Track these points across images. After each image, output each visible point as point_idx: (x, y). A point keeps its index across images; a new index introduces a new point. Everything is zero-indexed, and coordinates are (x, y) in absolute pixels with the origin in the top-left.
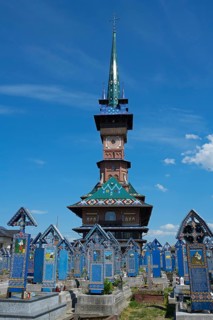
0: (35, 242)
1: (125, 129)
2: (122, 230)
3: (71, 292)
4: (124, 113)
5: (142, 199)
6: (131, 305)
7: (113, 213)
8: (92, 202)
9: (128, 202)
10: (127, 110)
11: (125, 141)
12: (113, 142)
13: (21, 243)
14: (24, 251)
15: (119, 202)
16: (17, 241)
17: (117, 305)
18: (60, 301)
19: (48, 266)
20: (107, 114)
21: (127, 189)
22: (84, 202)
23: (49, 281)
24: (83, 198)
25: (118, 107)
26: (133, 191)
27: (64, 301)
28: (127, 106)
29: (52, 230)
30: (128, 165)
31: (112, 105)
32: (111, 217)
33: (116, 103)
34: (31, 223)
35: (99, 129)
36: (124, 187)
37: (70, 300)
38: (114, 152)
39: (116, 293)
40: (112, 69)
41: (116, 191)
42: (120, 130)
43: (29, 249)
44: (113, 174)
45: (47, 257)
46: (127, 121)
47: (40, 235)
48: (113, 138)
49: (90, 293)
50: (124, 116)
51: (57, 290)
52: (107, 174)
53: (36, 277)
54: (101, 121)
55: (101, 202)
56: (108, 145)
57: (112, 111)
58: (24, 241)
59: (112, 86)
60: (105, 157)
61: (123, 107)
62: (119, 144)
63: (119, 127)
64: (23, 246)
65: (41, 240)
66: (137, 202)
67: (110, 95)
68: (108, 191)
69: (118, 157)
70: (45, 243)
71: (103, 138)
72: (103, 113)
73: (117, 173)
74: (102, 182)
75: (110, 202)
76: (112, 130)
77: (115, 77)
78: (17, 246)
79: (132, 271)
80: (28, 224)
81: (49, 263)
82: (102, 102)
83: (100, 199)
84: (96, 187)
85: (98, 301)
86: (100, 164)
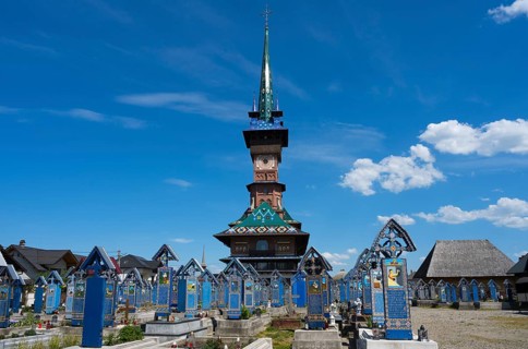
0: (178, 274)
1: (278, 146)
2: (273, 261)
3: (212, 318)
4: (279, 127)
5: (298, 226)
6: (268, 330)
7: (265, 242)
8: (241, 230)
9: (282, 230)
10: (281, 124)
11: (279, 160)
12: (266, 162)
13: (165, 276)
14: (168, 282)
15: (272, 230)
16: (161, 274)
17: (253, 329)
18: (201, 324)
19: (190, 296)
20: (258, 129)
21: (281, 215)
22: (232, 230)
23: (191, 309)
24: (231, 226)
25: (271, 121)
26: (288, 217)
27: (205, 325)
28: (281, 119)
29: (193, 263)
30: (282, 188)
31: (264, 119)
32: (263, 246)
33: (268, 115)
34: (173, 258)
35: (248, 147)
36: (278, 213)
37: (211, 325)
38: (266, 173)
39: (254, 319)
40: (263, 75)
41: (268, 217)
42: (272, 148)
43: (172, 281)
44: (266, 198)
45: (189, 288)
46: (281, 137)
47: (182, 267)
48: (265, 157)
49: (228, 319)
50: (277, 131)
51: (199, 316)
52: (259, 198)
53: (179, 307)
54: (252, 138)
55: (251, 230)
56: (260, 165)
57: (264, 126)
58: (168, 273)
59: (264, 95)
60: (255, 179)
61: (277, 121)
62: (272, 164)
63: (272, 144)
64: (167, 278)
65: (183, 271)
66: (292, 229)
67: (262, 106)
68: (259, 218)
69: (270, 179)
70: (187, 274)
71: (254, 157)
72: (253, 128)
73: (270, 197)
74: (252, 207)
75: (261, 230)
76: (265, 148)
77: (267, 85)
78: (161, 278)
79: (276, 301)
80: (170, 259)
81: (191, 293)
82: (252, 115)
83: (250, 227)
84: (246, 213)
85: (236, 325)
86: (249, 187)
